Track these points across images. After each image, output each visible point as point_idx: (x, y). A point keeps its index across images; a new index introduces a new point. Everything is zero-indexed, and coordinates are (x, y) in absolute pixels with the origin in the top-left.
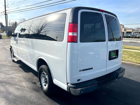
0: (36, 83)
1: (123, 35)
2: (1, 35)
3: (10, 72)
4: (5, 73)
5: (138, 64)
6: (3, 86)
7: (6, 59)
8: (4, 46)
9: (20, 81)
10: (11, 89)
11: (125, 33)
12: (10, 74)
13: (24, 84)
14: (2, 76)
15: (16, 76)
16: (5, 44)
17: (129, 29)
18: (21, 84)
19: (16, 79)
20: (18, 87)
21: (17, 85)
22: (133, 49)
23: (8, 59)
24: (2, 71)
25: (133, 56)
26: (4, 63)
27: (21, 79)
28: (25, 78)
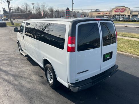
0: (43, 77)
1: (129, 18)
2: (6, 23)
3: (20, 66)
4: (16, 67)
5: (135, 56)
6: (16, 79)
7: (15, 51)
8: (10, 37)
9: (30, 75)
10: (24, 83)
11: (131, 16)
12: (20, 68)
13: (34, 77)
14: (14, 70)
15: (26, 69)
16: (11, 34)
17: (135, 12)
18: (30, 77)
19: (26, 72)
20: (29, 80)
21: (28, 78)
22: (135, 38)
23: (17, 51)
24: (13, 64)
25: (133, 46)
26: (13, 56)
27: (30, 72)
28: (33, 72)
